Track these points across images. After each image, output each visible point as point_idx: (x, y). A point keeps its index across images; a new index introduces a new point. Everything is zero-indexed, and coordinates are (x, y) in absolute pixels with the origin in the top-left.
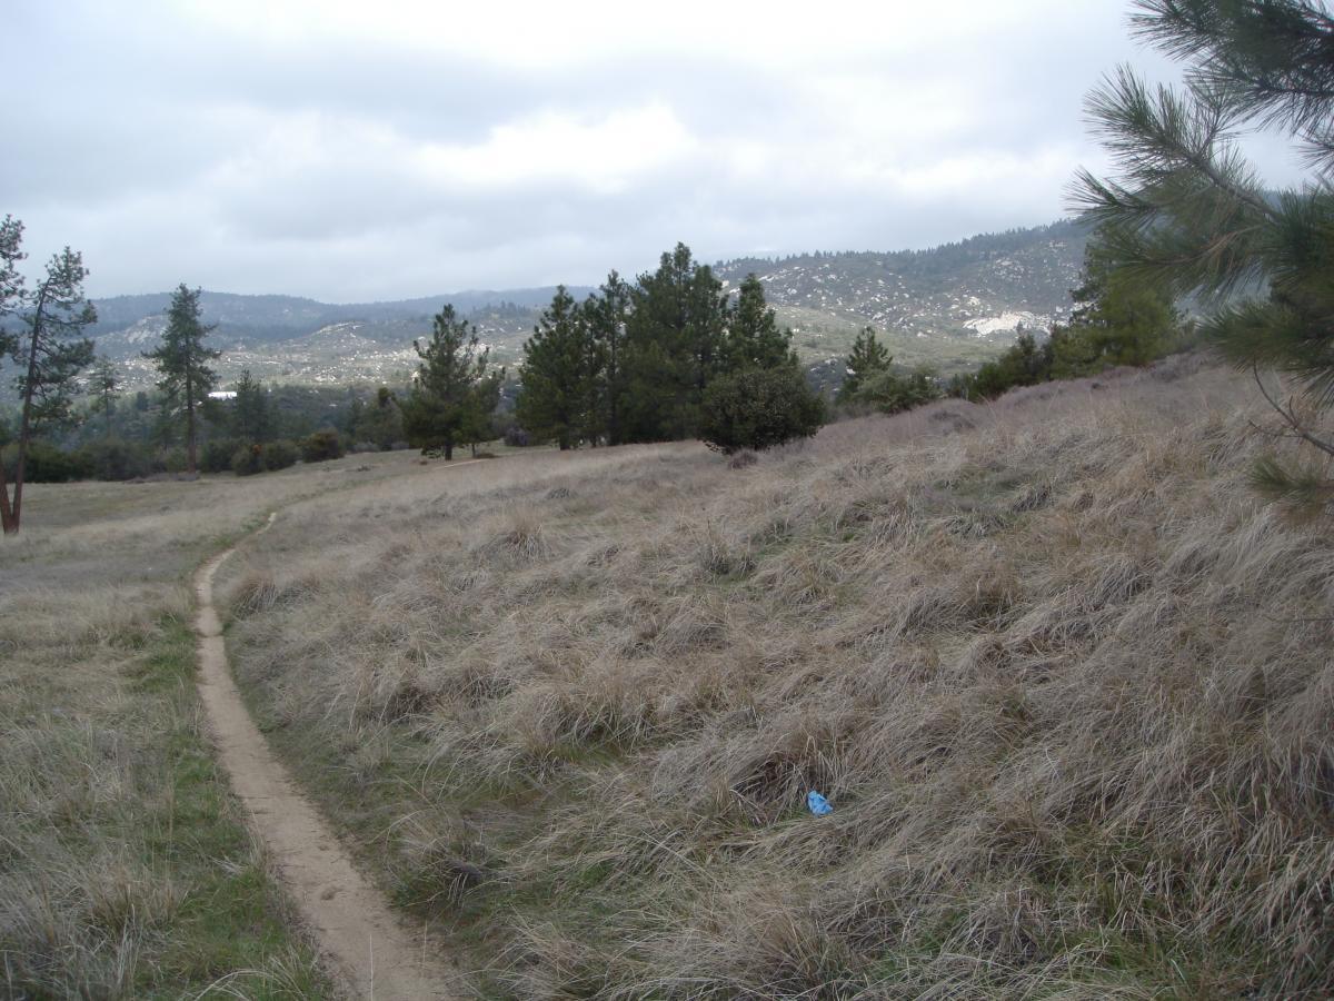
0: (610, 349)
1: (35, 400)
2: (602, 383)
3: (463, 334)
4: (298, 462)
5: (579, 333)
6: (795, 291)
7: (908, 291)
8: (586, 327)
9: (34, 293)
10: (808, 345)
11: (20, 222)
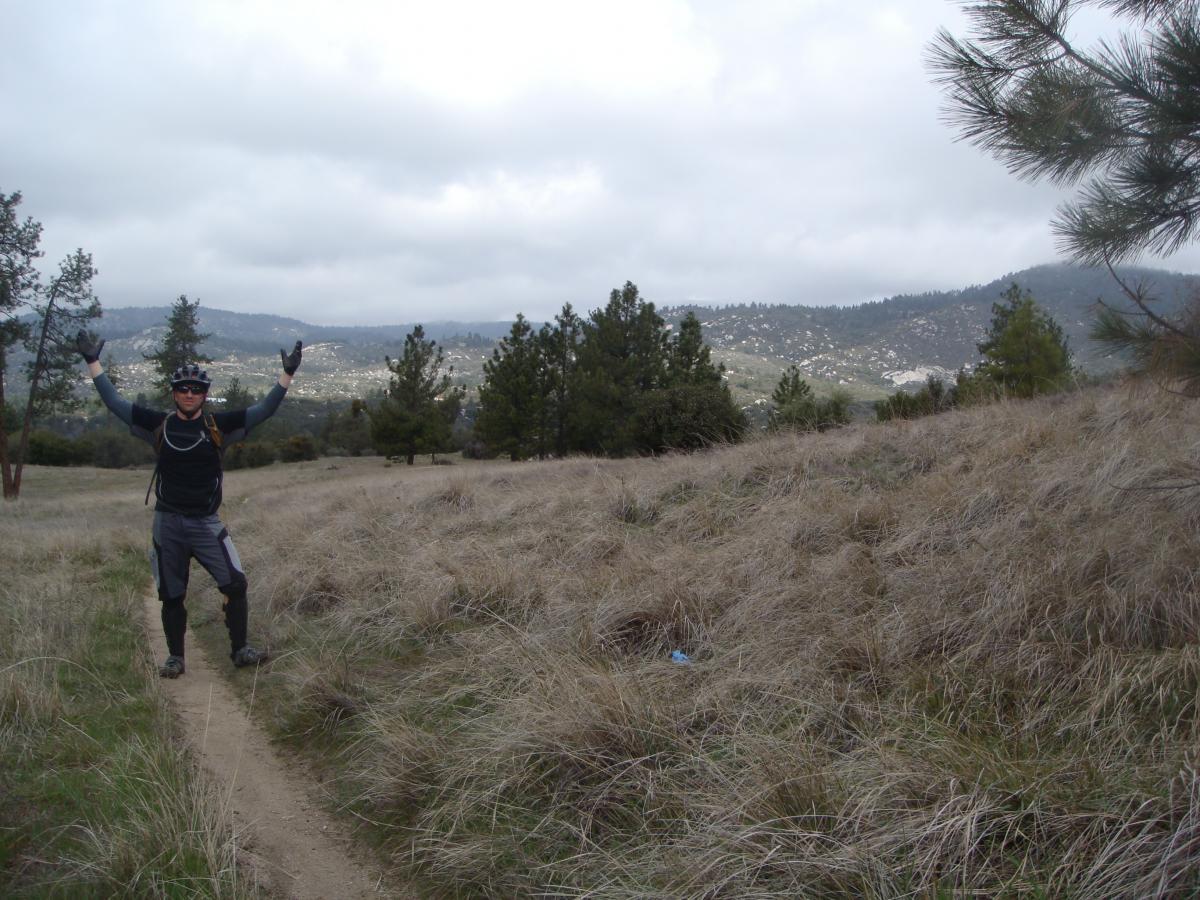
0: (560, 372)
1: (41, 383)
2: (553, 404)
3: (430, 352)
4: (276, 462)
5: (534, 358)
6: (731, 337)
7: (833, 342)
8: (540, 352)
9: (47, 288)
10: (741, 386)
11: (39, 224)
